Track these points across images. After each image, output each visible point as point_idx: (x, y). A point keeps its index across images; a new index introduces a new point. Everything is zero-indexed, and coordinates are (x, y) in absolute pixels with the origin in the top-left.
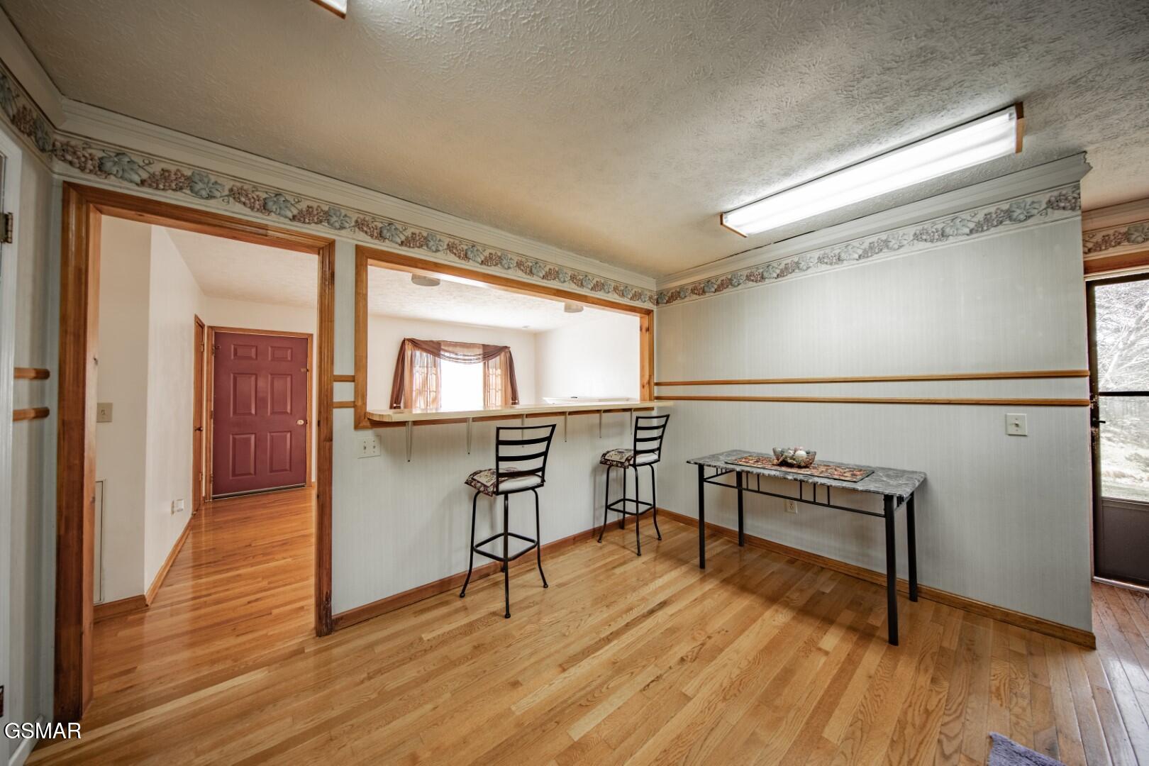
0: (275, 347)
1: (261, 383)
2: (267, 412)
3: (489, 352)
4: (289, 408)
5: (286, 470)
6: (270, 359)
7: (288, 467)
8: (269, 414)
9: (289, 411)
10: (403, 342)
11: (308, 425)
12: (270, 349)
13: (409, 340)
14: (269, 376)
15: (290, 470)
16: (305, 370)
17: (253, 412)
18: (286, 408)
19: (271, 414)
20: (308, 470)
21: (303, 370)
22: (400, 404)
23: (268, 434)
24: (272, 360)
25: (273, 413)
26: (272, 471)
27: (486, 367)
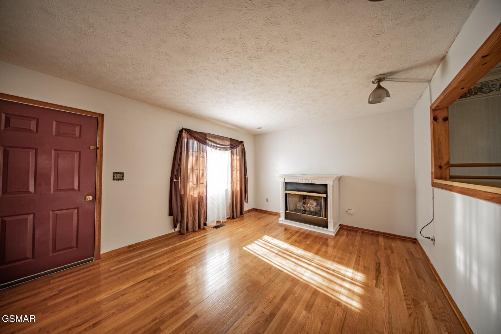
0: (60, 122)
1: (42, 160)
2: (50, 190)
3: (235, 144)
4: (76, 184)
5: (72, 247)
6: (54, 133)
7: (74, 244)
8: (52, 191)
9: (76, 187)
10: (181, 131)
11: (97, 200)
12: (54, 123)
13: (186, 130)
14: (53, 152)
15: (77, 247)
16: (95, 148)
17: (31, 189)
18: (73, 184)
19: (54, 191)
20: (96, 244)
21: (92, 148)
22: (178, 179)
23: (51, 213)
24: (56, 135)
25: (57, 190)
26: (55, 250)
27: (232, 154)
